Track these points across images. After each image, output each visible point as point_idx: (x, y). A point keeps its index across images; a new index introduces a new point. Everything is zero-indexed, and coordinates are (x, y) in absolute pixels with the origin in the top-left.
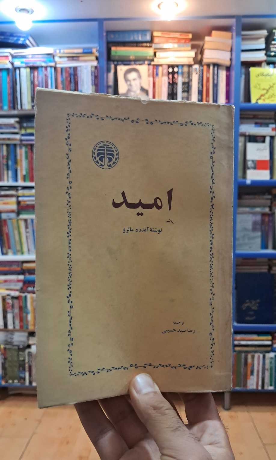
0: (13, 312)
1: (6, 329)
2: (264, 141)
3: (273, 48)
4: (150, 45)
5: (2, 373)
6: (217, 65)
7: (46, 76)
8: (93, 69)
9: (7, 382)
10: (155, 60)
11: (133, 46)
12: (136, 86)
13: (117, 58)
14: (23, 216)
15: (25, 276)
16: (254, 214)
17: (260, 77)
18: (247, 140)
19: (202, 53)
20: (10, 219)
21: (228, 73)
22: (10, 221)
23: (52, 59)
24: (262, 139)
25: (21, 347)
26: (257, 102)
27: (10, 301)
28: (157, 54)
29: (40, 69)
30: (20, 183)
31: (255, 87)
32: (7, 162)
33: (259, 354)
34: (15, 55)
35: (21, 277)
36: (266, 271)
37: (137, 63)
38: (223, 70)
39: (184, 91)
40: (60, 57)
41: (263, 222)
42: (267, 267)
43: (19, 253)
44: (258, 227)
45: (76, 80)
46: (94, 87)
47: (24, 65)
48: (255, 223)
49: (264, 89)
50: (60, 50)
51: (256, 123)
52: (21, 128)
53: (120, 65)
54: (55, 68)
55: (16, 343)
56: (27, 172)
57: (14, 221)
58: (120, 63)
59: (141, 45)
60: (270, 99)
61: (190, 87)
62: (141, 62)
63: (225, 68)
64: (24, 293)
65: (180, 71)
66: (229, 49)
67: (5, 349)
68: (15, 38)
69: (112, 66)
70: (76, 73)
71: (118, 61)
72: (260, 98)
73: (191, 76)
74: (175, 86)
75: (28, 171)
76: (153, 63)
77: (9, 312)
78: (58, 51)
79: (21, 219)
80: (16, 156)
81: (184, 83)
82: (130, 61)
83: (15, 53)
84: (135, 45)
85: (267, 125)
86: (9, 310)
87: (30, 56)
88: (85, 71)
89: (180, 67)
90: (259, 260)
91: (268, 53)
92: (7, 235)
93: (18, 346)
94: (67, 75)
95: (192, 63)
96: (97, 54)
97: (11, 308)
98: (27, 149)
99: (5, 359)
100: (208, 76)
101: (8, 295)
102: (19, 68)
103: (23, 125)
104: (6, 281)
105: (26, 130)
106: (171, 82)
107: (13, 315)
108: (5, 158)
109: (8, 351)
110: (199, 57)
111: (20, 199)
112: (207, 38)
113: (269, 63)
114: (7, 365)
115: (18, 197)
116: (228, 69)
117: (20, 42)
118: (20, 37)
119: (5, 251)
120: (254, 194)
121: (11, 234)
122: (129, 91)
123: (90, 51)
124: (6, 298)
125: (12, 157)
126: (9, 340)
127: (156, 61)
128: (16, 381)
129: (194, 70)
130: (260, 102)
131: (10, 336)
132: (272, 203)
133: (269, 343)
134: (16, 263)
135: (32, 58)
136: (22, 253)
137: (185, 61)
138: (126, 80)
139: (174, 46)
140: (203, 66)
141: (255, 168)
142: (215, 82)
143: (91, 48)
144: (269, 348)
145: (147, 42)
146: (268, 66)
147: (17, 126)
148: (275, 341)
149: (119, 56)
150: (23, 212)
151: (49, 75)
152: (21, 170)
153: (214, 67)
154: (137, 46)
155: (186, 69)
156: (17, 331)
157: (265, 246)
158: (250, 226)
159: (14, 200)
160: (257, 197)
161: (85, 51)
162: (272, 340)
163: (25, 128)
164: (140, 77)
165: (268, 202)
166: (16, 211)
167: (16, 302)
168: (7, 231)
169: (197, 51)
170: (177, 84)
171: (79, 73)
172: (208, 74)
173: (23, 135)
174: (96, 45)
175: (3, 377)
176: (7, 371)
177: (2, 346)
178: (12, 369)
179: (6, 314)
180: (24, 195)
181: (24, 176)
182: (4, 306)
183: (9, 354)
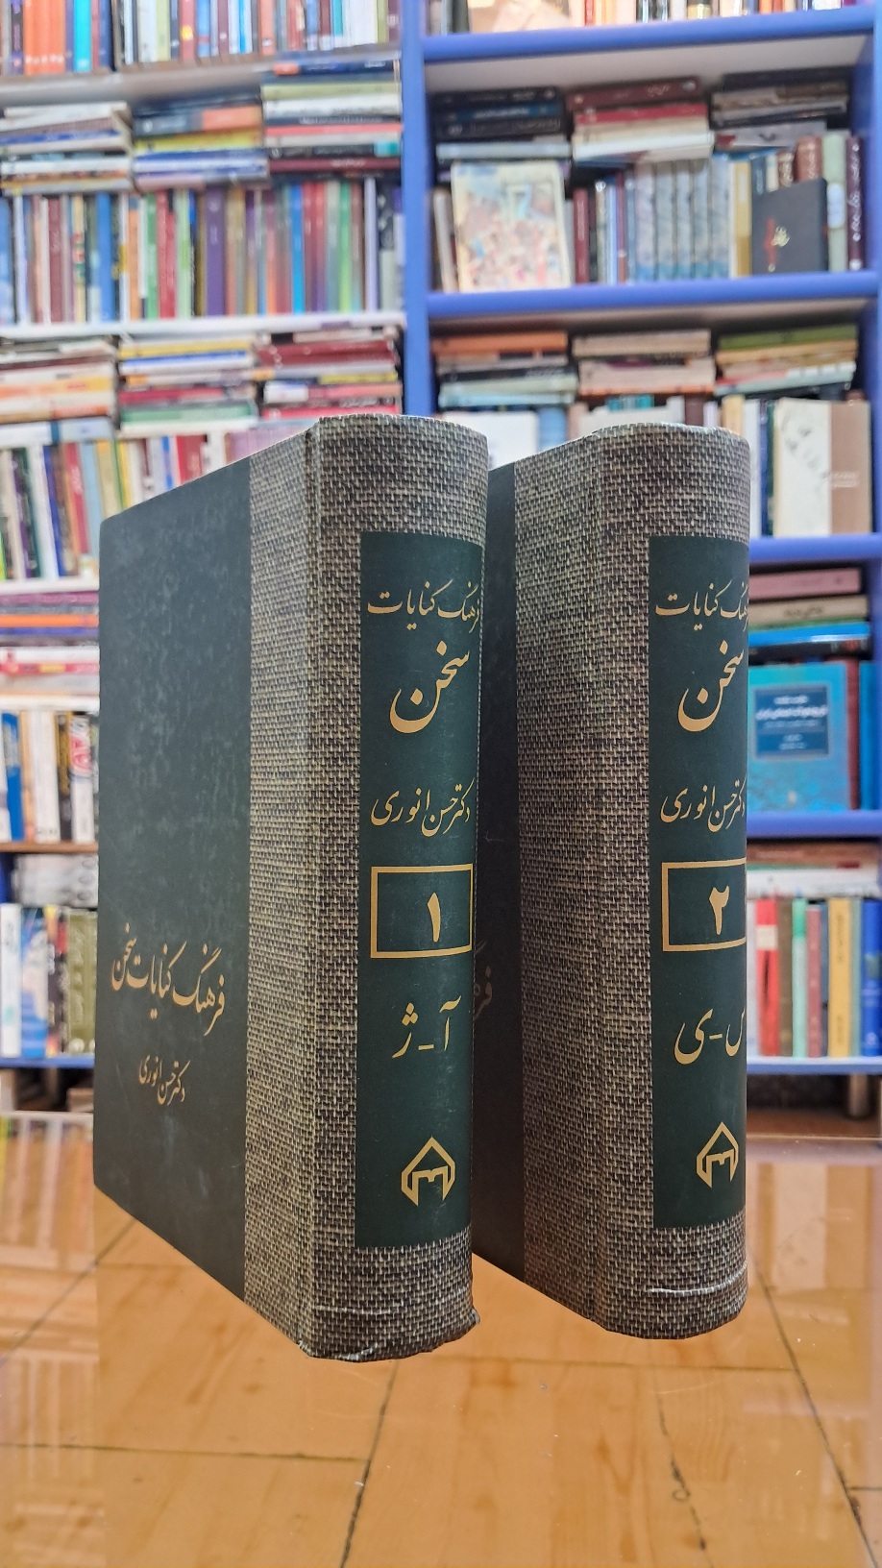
0: (92, 778)
1: (66, 847)
5: (49, 1011)
9: (63, 1047)
14: (131, 429)
20: (91, 442)
22: (90, 447)
27: (81, 736)
30: (129, 325)
32: (86, 257)
52: (136, 138)
56: (151, 289)
57: (106, 448)
67: (61, 919)
75: (155, 283)
77: (81, 778)
79: (127, 441)
80: (115, 236)
86: (76, 770)
92: (79, 499)
97: (86, 761)
98: (153, 209)
99: (60, 959)
101: (77, 713)
103: (141, 129)
104: (70, 668)
105: (150, 146)
107: (93, 789)
108: (80, 241)
109: (71, 930)
111: (125, 369)
114: (66, 983)
115: (119, 362)
119: (69, 565)
121: (92, 498)
124: (70, 721)
125: (102, 238)
126: (77, 887)
131: (79, 871)
147: (120, 126)
150: (135, 414)
152: (134, 282)
159: (106, 371)
163: (149, 138)
166: (112, 411)
168: (79, 489)
175: (52, 1030)
176: (67, 1008)
177: (52, 912)
178: (83, 995)
179: (69, 786)
180: (138, 355)
181: (143, 302)
182: (61, 754)
183: (75, 941)
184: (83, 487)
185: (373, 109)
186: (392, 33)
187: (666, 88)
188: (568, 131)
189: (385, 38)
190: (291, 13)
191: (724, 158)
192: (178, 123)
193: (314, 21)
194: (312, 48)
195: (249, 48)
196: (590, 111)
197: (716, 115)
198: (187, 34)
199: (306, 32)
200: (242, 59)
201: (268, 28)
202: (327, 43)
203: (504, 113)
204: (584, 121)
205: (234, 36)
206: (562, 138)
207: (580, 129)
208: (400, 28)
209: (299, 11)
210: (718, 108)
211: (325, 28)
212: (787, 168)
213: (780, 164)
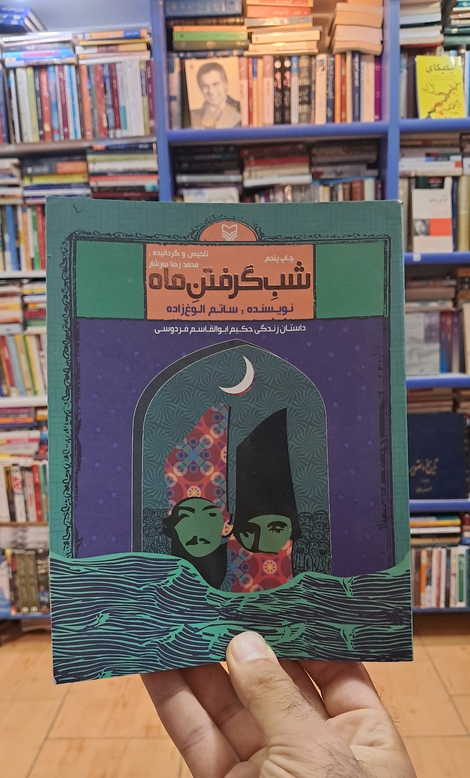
0: (24, 494)
1: (13, 523)
2: (441, 186)
3: (456, 19)
4: (242, 21)
5: (11, 596)
6: (357, 53)
7: (62, 81)
8: (143, 67)
9: (18, 610)
10: (251, 47)
11: (211, 24)
12: (218, 96)
13: (183, 46)
14: (30, 330)
15: (41, 432)
16: (427, 312)
17: (434, 72)
18: (413, 186)
19: (331, 33)
20: (12, 335)
21: (378, 67)
22: (11, 338)
23: (71, 50)
24: (439, 182)
25: (41, 551)
26: (429, 117)
27: (18, 475)
28: (254, 37)
29: (51, 69)
30: (26, 272)
31: (425, 90)
32: (2, 237)
33: (440, 549)
34: (6, 45)
35: (36, 434)
36: (449, 409)
37: (220, 53)
38: (368, 61)
39: (301, 103)
40: (85, 47)
41: (442, 325)
42: (451, 403)
43: (29, 393)
44: (434, 334)
45: (115, 86)
46: (146, 99)
47: (22, 63)
48: (429, 329)
49: (441, 93)
50: (84, 34)
51: (428, 155)
52: (22, 176)
53: (190, 58)
54: (77, 67)
55: (30, 546)
56: (36, 254)
57: (19, 338)
58: (189, 55)
59: (225, 21)
60: (452, 110)
61: (312, 95)
62: (226, 53)
63: (372, 58)
64: (41, 460)
65: (295, 66)
66: (380, 25)
67: (13, 555)
68: (5, 16)
69: (177, 61)
70: (114, 74)
71: (185, 52)
72: (434, 110)
73: (313, 73)
74: (287, 93)
75: (38, 250)
76: (246, 53)
77: (17, 494)
78: (80, 37)
79: (30, 335)
80: (16, 226)
81: (301, 88)
82: (208, 50)
83: (6, 42)
84: (214, 21)
85: (447, 157)
86: (16, 490)
87: (33, 47)
88: (129, 70)
89: (294, 59)
90: (437, 391)
91: (447, 30)
92: (8, 363)
93: (36, 550)
94: (98, 78)
95: (316, 51)
96: (149, 39)
97: (20, 486)
98: (34, 213)
99: (14, 573)
100: (343, 74)
101: (14, 465)
102: (14, 69)
103: (26, 171)
104: (9, 442)
105: (31, 180)
106: (280, 86)
107: (25, 499)
109: (18, 560)
110: (328, 39)
111: (27, 299)
112: (340, 6)
113: (448, 48)
114: (18, 582)
115: (23, 296)
116: (378, 59)
117: (14, 23)
118: (13, 13)
119: (5, 391)
120: (428, 278)
121: (14, 361)
122: (207, 104)
123: (136, 33)
124: (11, 469)
125: (10, 227)
126: (20, 541)
127: (253, 50)
128: (34, 609)
129: (318, 64)
130: (434, 116)
131: (20, 534)
132: (457, 293)
133: (457, 530)
134: (26, 411)
135: (36, 50)
136: (35, 393)
137: (303, 48)
138: (202, 85)
139: (283, 21)
140: (334, 56)
141: (427, 233)
142: (357, 83)
143: (139, 29)
144: (456, 538)
145: (234, 16)
146: (447, 53)
147: (16, 172)
148: (466, 527)
149: (187, 42)
150: (33, 323)
151: (67, 80)
152: (27, 249)
153: (353, 56)
154: (218, 24)
155: (304, 62)
156: (33, 525)
157: (446, 367)
158: (420, 333)
159: (17, 301)
160: (431, 283)
161: (128, 34)
162: (461, 526)
163: (31, 176)
164: (225, 78)
165: (451, 292)
166: (21, 320)
167: (28, 475)
168: (7, 356)
169: (324, 28)
170: (289, 89)
171: (119, 74)
172: (343, 70)
173: (26, 188)
174: (147, 24)
175: (13, 604)
176: (19, 594)
177: (8, 552)
178: (26, 588)
179: (13, 497)
180: (33, 293)
181: (32, 260)
182: (8, 484)
183: (21, 565)
184: (9, 356)
185: (144, 169)
186: (152, 131)
187: (288, 148)
188: (241, 170)
189: (148, 132)
190: (100, 118)
191: (317, 183)
192: (45, 169)
193: (112, 123)
194: (111, 136)
195: (79, 136)
196: (252, 159)
197: (314, 159)
198: (47, 128)
199: (108, 128)
200: (76, 140)
201: (89, 125)
202: (119, 133)
203: (209, 157)
204: (249, 165)
205: (71, 130)
206: (238, 172)
207: (247, 169)
208: (156, 127)
209: (104, 117)
210: (314, 155)
211: (118, 126)
212: (347, 192)
213: (344, 190)
